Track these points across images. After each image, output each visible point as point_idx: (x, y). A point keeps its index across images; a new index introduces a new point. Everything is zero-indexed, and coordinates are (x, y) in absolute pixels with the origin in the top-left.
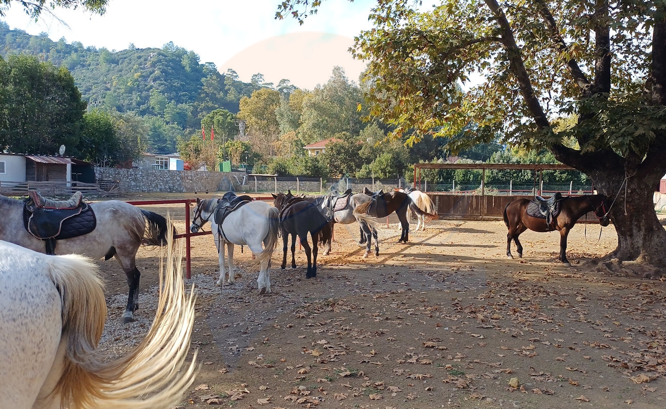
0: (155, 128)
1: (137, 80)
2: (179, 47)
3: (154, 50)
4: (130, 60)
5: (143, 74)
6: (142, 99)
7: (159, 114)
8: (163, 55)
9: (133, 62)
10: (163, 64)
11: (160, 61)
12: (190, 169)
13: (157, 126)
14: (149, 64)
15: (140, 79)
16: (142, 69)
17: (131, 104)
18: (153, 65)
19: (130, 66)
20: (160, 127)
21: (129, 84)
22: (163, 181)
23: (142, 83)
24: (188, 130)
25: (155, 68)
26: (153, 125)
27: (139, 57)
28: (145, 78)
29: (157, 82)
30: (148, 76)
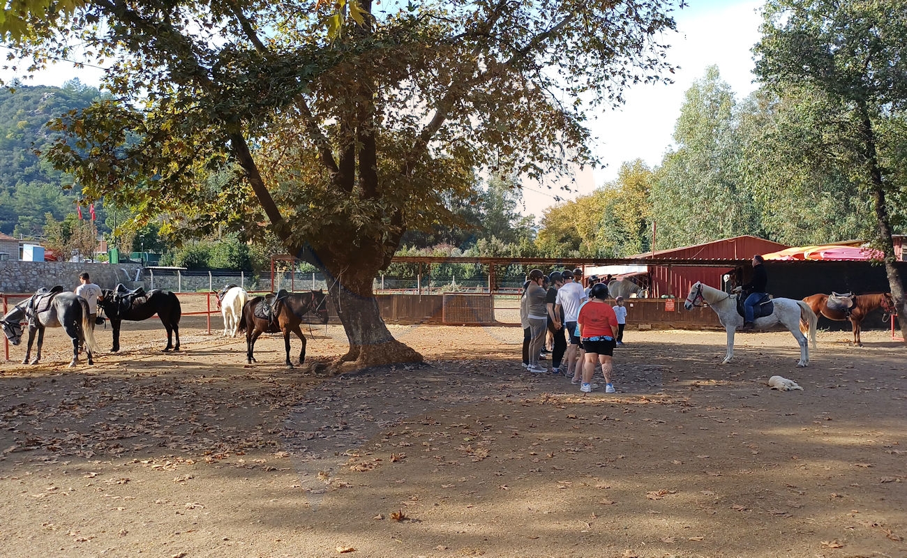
0: (46, 201)
1: (21, 131)
2: (88, 85)
3: (49, 89)
4: (12, 102)
5: (31, 123)
6: (29, 159)
7: (54, 179)
8: (63, 96)
9: (16, 105)
10: (62, 109)
11: (57, 105)
12: (56, 259)
13: (48, 196)
14: (40, 108)
15: (25, 130)
16: (29, 115)
17: (11, 165)
18: (48, 110)
19: (11, 111)
20: (53, 199)
21: (8, 136)
22: (10, 276)
23: (29, 135)
24: (96, 204)
25: (50, 114)
26: (43, 195)
27: (27, 99)
28: (34, 128)
29: (53, 134)
30: (39, 126)
